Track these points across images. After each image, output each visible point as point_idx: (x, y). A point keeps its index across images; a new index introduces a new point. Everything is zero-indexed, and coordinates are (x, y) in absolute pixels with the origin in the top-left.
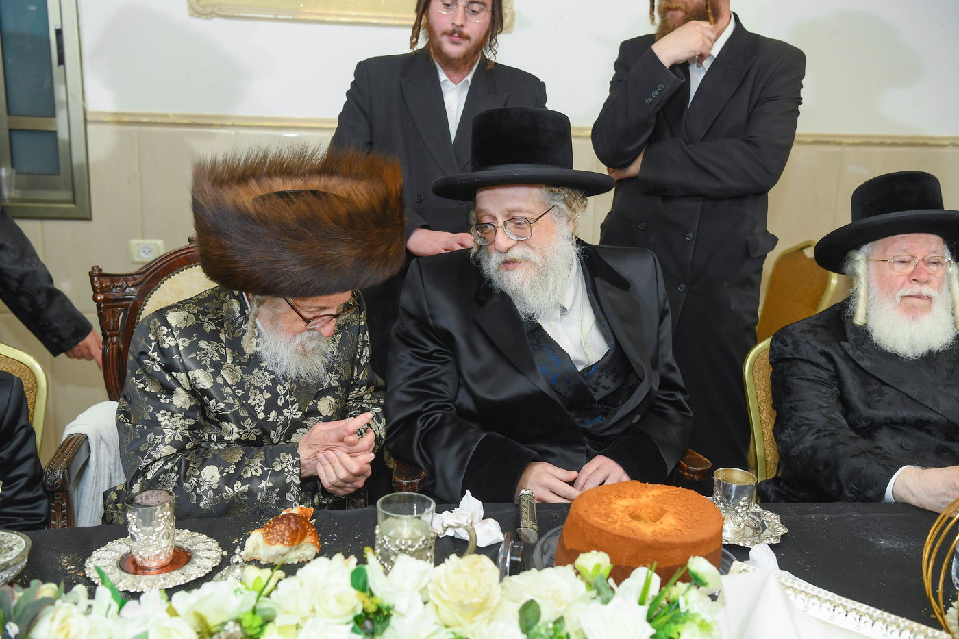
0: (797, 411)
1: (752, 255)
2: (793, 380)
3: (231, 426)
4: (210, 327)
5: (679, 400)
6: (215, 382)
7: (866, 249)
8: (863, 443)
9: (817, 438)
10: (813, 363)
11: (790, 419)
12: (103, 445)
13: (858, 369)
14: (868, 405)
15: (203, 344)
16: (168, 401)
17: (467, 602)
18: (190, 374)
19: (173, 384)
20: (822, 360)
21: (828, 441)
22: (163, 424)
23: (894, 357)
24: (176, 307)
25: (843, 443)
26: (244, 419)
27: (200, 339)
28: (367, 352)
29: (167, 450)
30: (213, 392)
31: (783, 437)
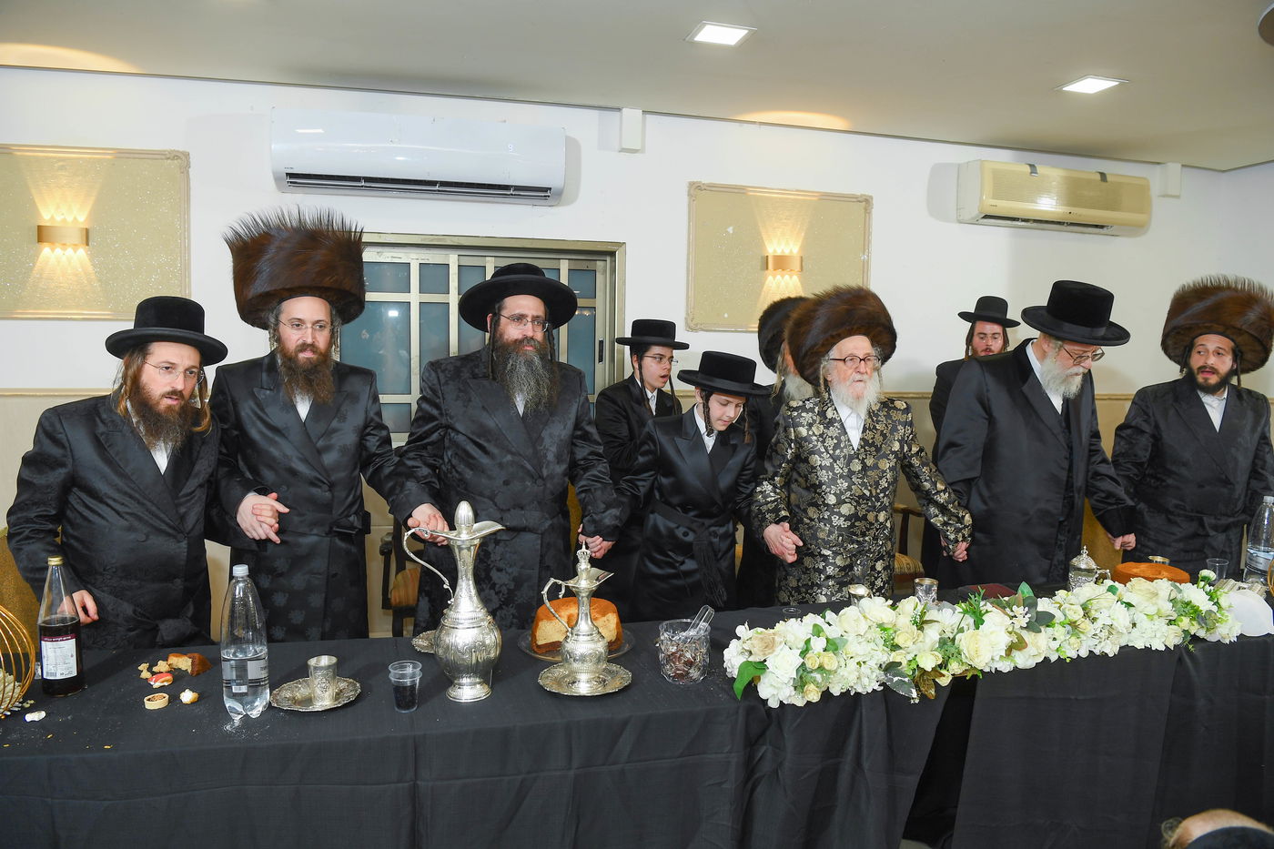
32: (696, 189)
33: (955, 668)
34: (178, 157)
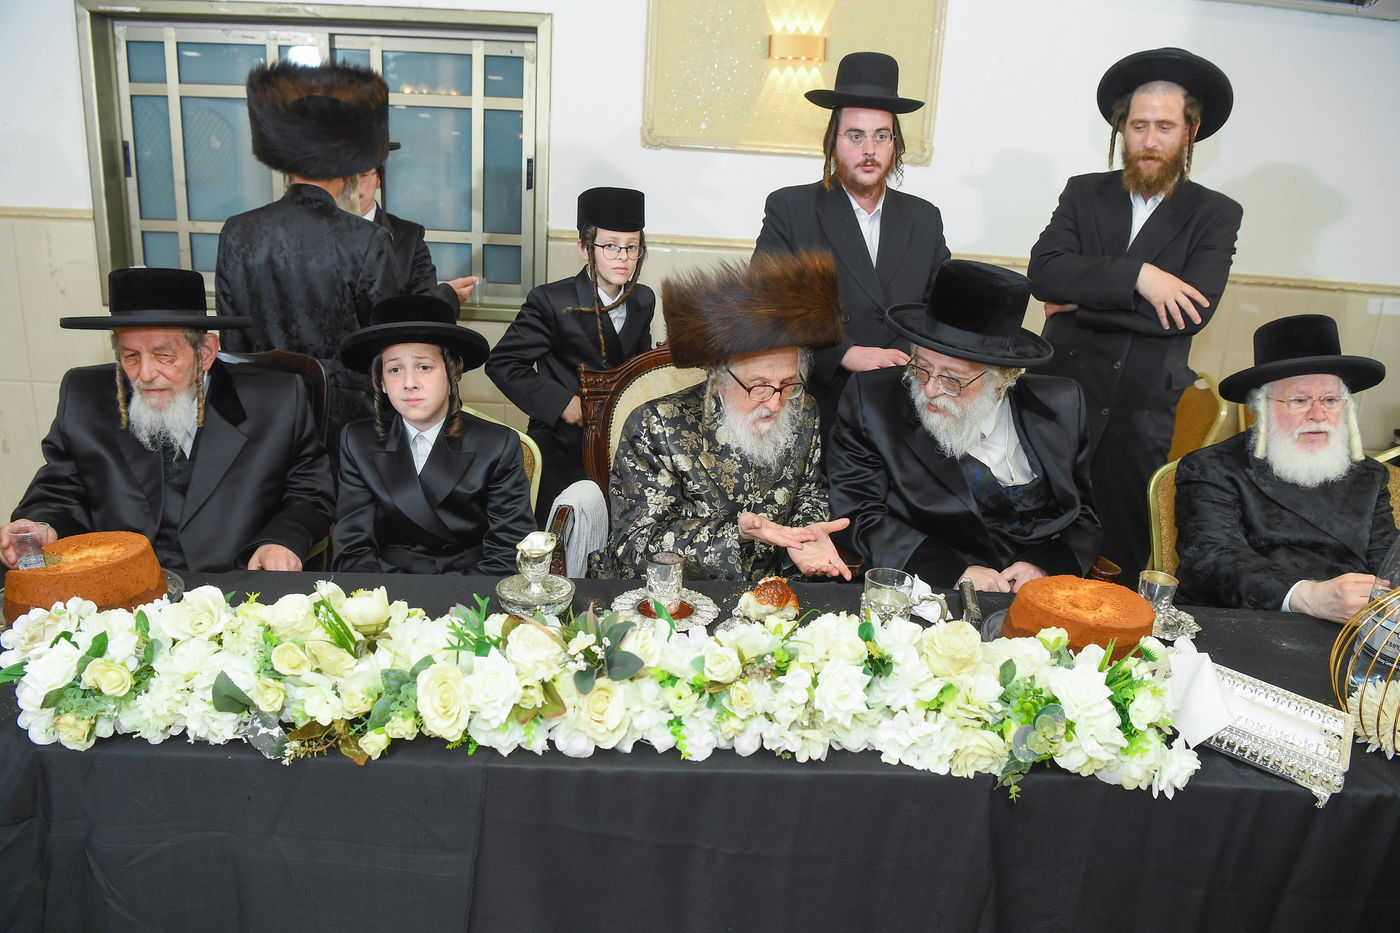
0: (1201, 530)
1: (1174, 388)
2: (1199, 502)
3: (704, 505)
4: (690, 420)
5: (1090, 514)
6: (693, 466)
7: (1265, 388)
8: (1263, 561)
9: (1220, 555)
10: (1217, 487)
11: (1194, 537)
12: (583, 517)
13: (1260, 493)
14: (1269, 526)
15: (685, 433)
16: (654, 480)
17: (957, 657)
18: (674, 458)
19: (660, 465)
20: (1227, 485)
21: (1230, 558)
22: (649, 499)
23: (1295, 486)
24: (665, 399)
25: (1244, 560)
26: (715, 500)
27: (682, 429)
28: (818, 452)
29: (648, 520)
30: (691, 475)
31: (1187, 553)
33: (400, 730)
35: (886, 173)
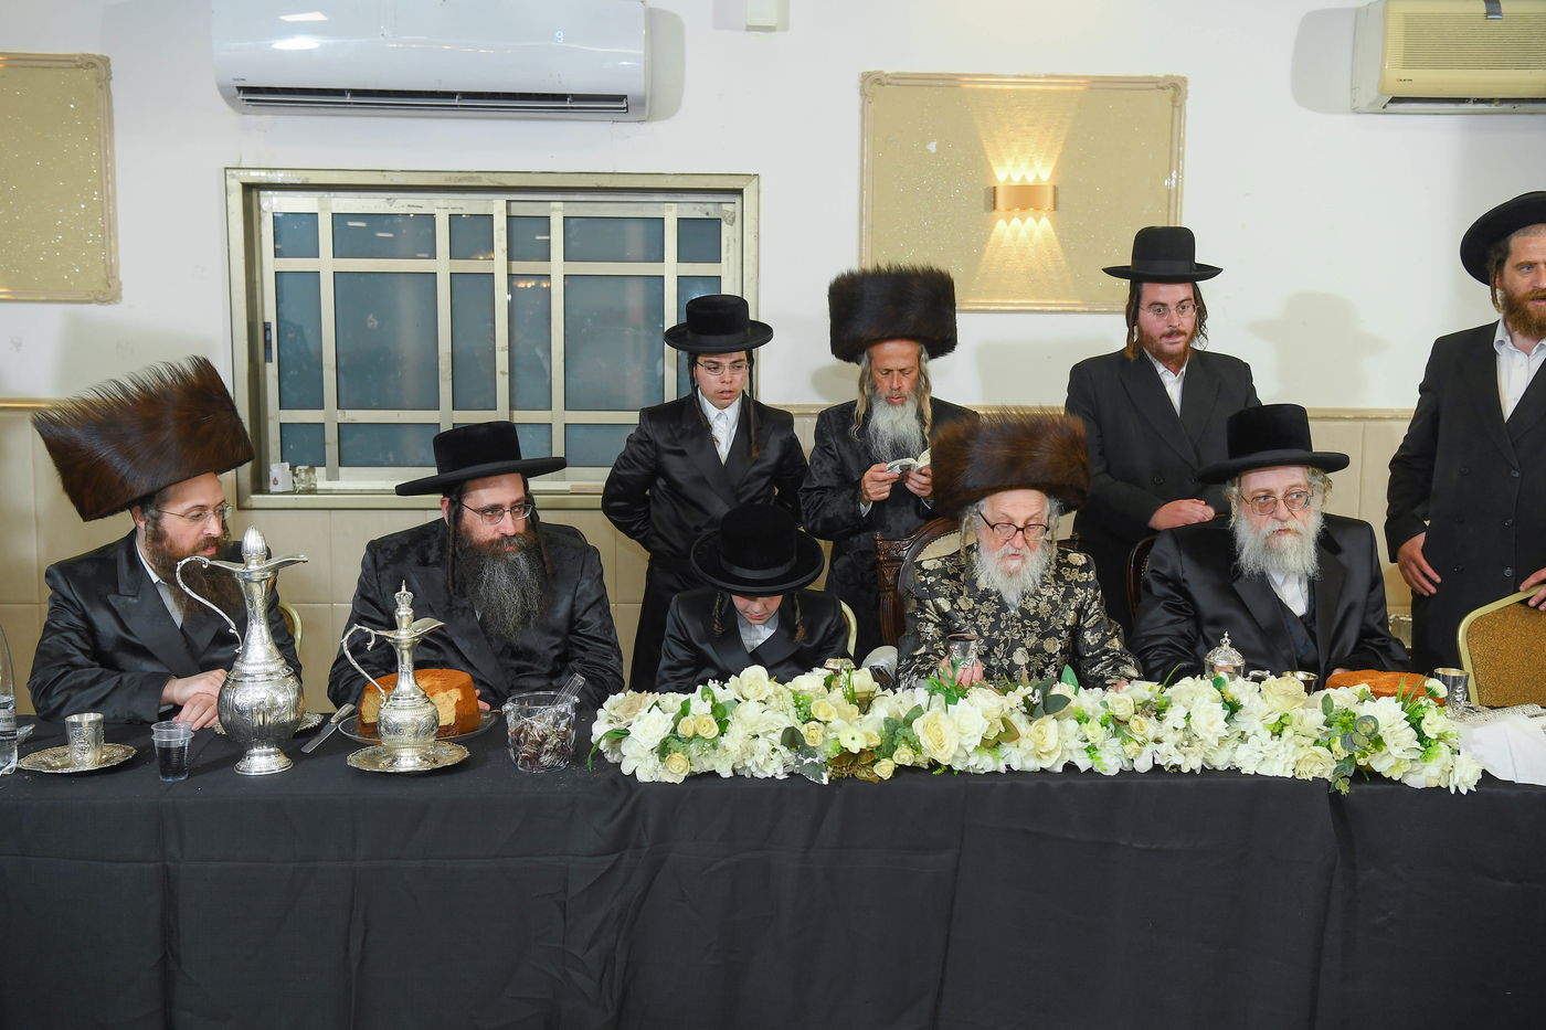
32: (873, 84)
33: (904, 756)
34: (94, 65)
35: (1192, 338)
